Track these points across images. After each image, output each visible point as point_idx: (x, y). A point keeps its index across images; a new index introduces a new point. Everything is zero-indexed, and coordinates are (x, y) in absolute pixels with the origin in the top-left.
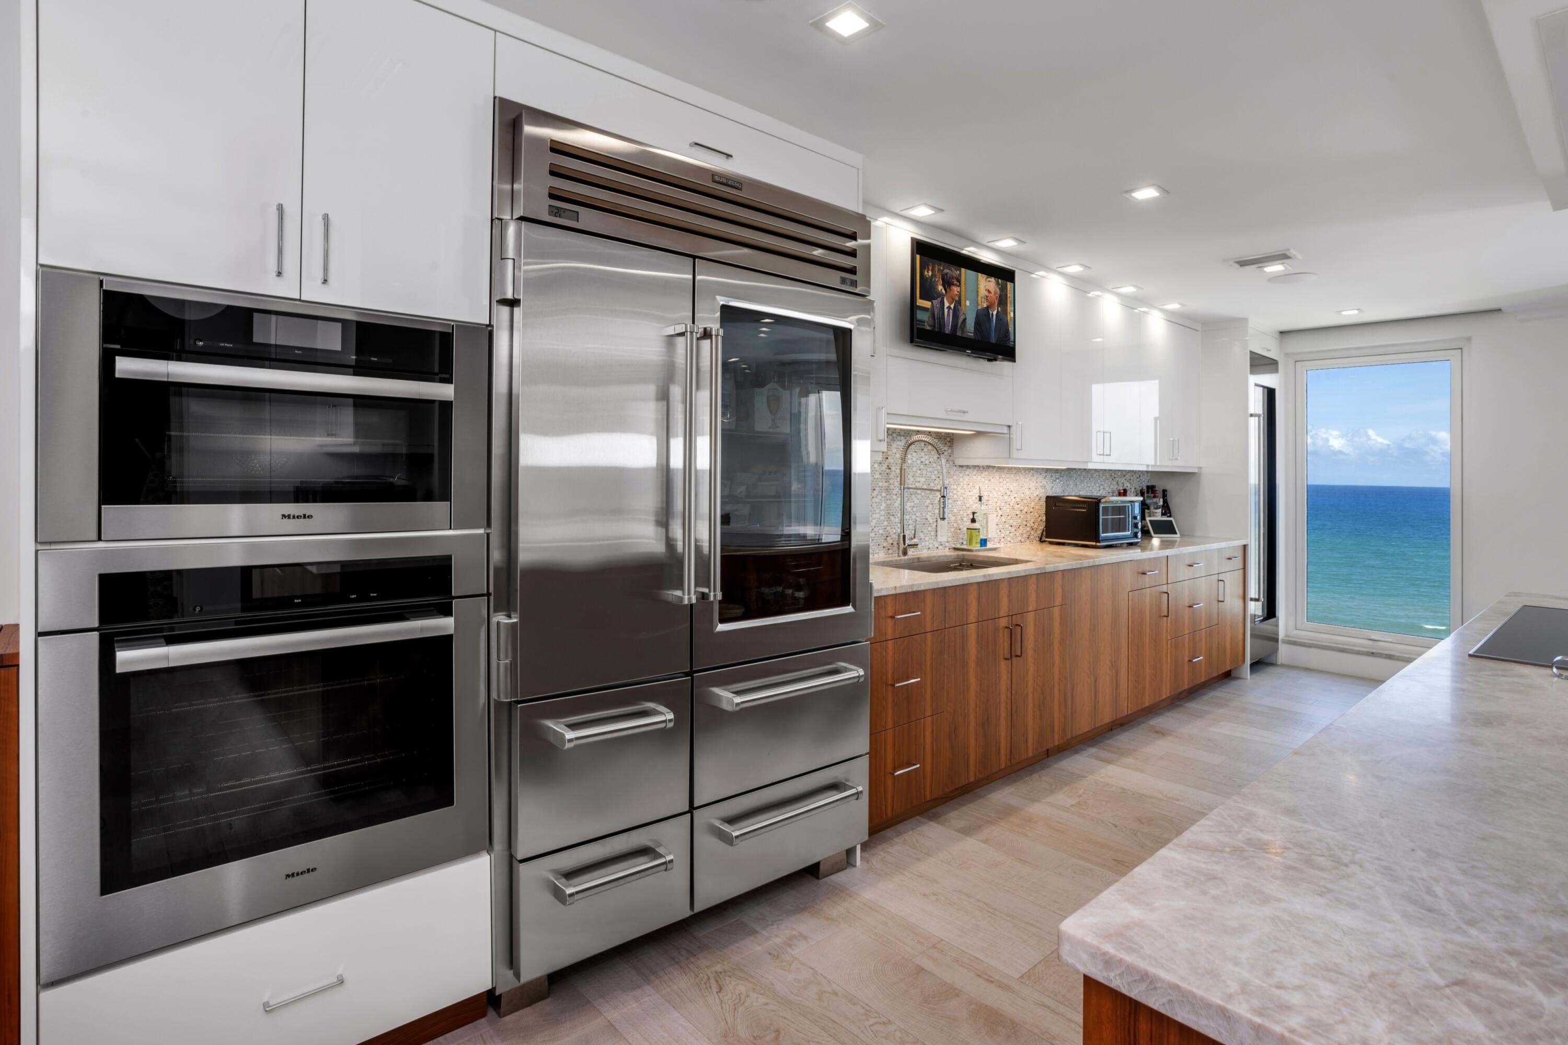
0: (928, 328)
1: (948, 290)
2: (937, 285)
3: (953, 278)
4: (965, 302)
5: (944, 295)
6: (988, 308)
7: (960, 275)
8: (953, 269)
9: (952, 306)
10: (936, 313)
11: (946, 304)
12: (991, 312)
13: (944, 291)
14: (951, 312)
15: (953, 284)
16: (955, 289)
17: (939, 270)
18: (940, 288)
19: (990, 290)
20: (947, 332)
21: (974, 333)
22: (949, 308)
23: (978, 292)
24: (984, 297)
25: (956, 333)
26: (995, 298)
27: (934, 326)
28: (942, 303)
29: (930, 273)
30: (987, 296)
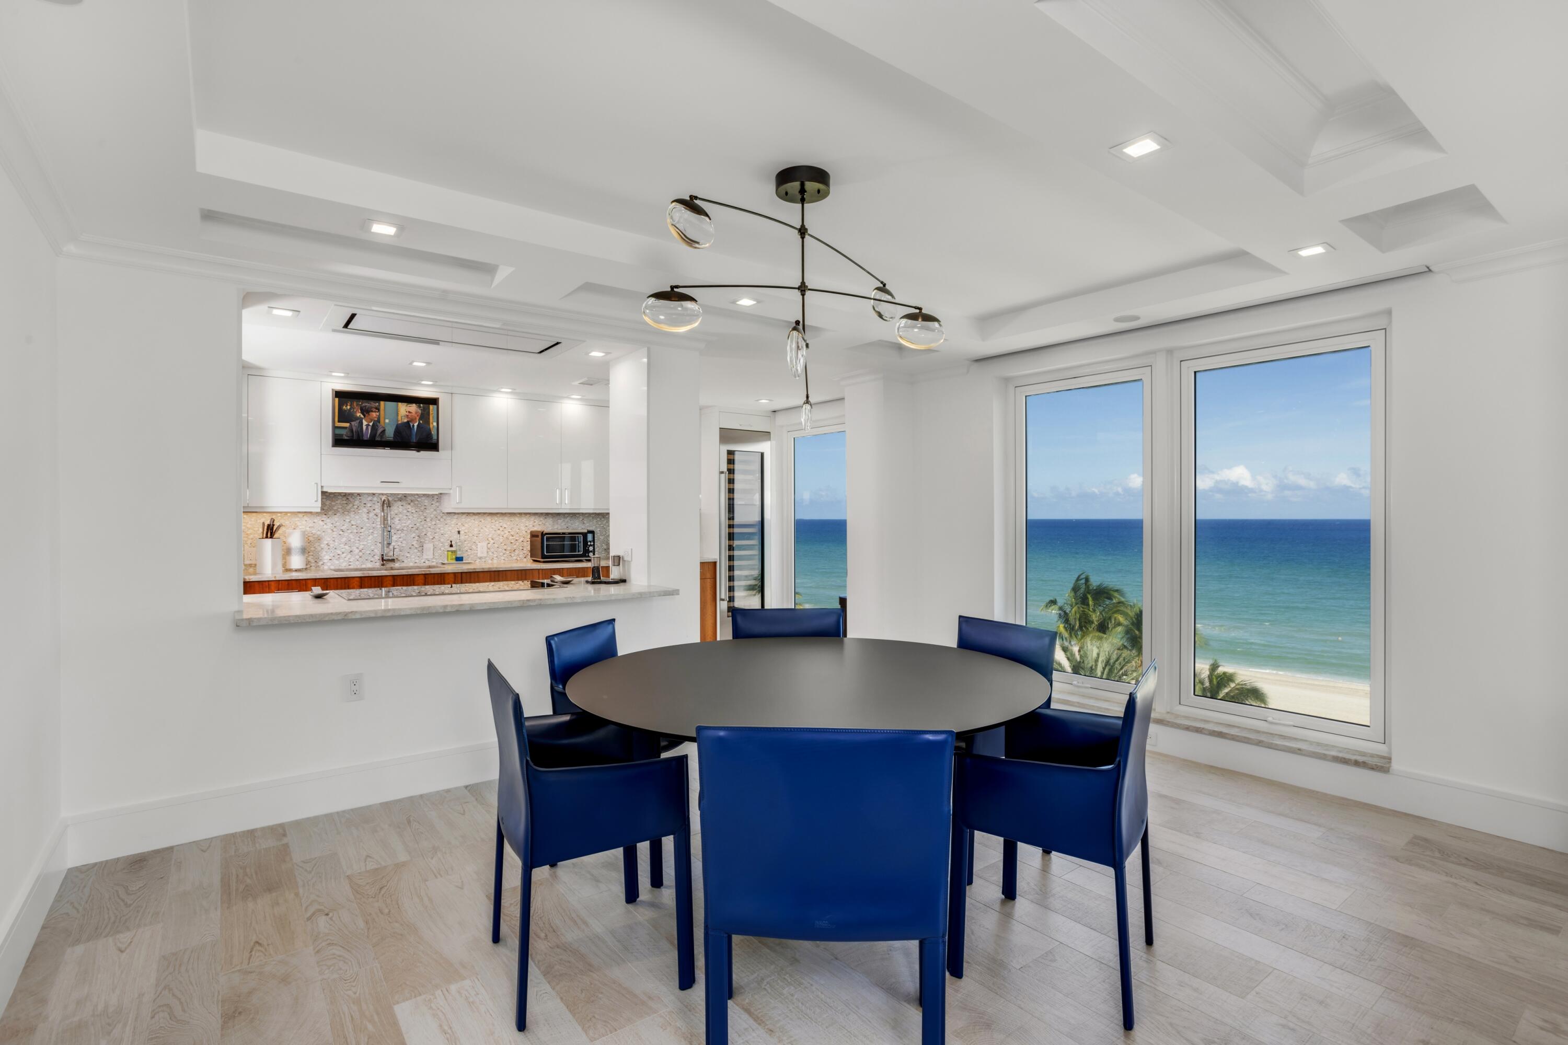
0: (346, 438)
1: (367, 415)
2: (356, 413)
3: (372, 408)
4: (384, 420)
5: (362, 419)
6: (408, 422)
7: (379, 405)
8: (372, 403)
9: (371, 424)
10: (354, 430)
11: (365, 423)
12: (411, 424)
13: (362, 416)
14: (370, 428)
15: (372, 411)
16: (374, 415)
17: (357, 405)
18: (359, 414)
19: (411, 411)
20: (365, 439)
21: (394, 438)
22: (367, 425)
23: (398, 413)
24: (405, 416)
25: (375, 439)
26: (416, 415)
27: (353, 436)
28: (361, 423)
29: (349, 407)
30: (407, 415)
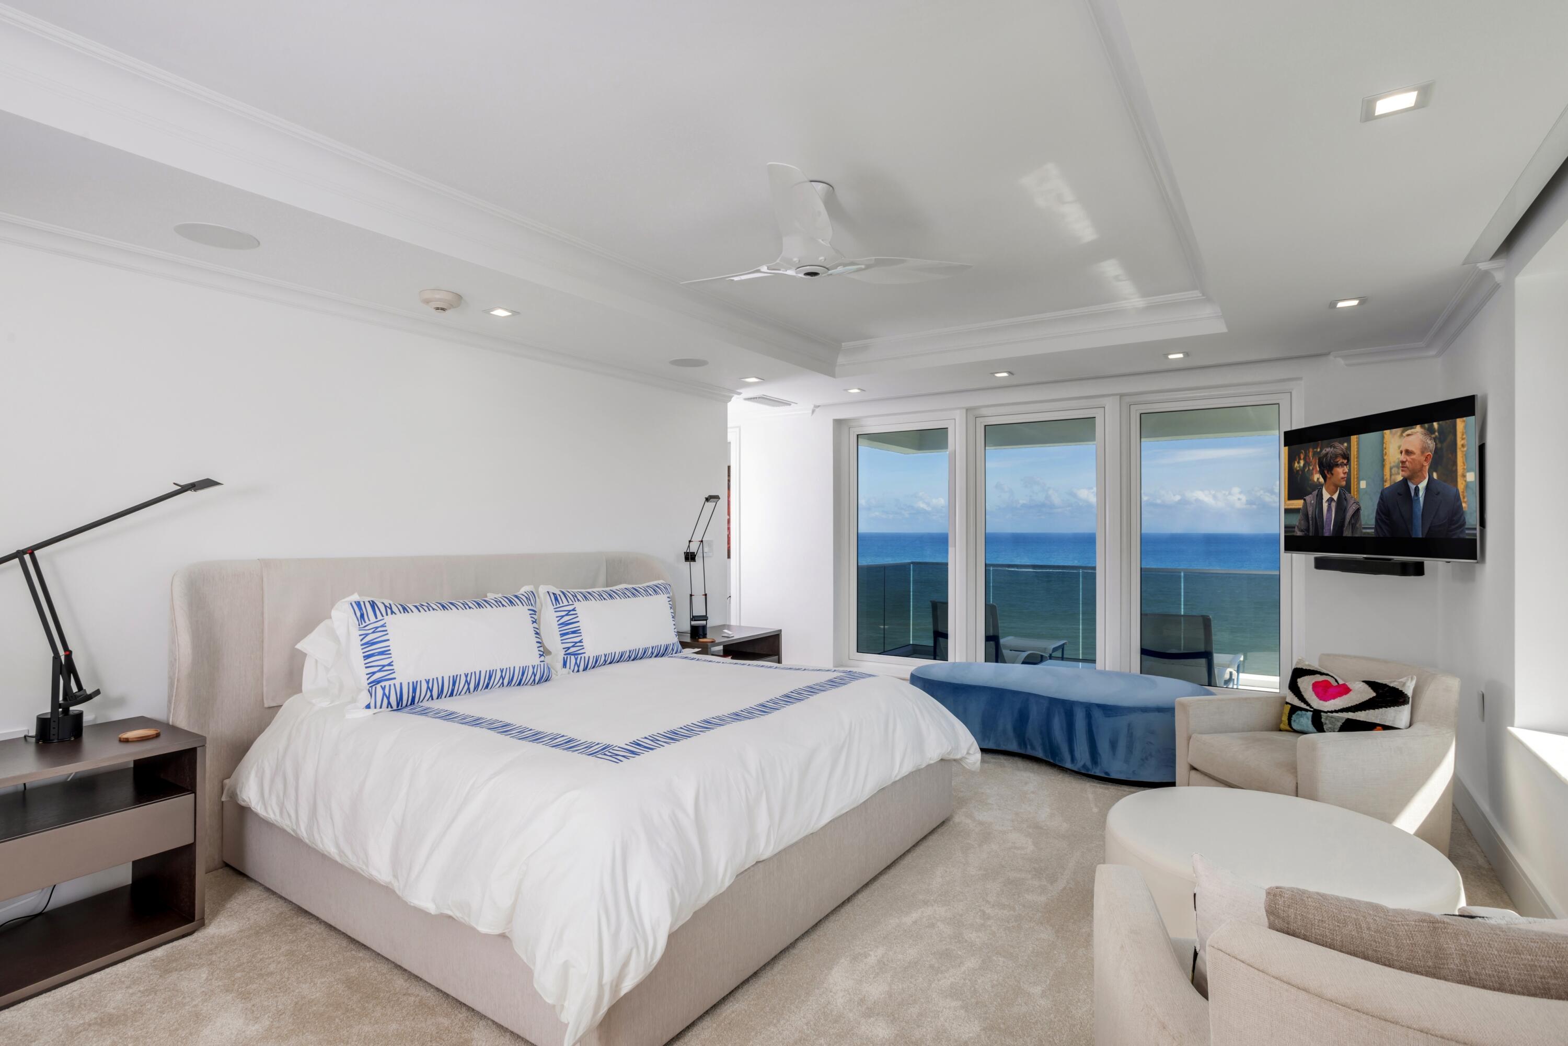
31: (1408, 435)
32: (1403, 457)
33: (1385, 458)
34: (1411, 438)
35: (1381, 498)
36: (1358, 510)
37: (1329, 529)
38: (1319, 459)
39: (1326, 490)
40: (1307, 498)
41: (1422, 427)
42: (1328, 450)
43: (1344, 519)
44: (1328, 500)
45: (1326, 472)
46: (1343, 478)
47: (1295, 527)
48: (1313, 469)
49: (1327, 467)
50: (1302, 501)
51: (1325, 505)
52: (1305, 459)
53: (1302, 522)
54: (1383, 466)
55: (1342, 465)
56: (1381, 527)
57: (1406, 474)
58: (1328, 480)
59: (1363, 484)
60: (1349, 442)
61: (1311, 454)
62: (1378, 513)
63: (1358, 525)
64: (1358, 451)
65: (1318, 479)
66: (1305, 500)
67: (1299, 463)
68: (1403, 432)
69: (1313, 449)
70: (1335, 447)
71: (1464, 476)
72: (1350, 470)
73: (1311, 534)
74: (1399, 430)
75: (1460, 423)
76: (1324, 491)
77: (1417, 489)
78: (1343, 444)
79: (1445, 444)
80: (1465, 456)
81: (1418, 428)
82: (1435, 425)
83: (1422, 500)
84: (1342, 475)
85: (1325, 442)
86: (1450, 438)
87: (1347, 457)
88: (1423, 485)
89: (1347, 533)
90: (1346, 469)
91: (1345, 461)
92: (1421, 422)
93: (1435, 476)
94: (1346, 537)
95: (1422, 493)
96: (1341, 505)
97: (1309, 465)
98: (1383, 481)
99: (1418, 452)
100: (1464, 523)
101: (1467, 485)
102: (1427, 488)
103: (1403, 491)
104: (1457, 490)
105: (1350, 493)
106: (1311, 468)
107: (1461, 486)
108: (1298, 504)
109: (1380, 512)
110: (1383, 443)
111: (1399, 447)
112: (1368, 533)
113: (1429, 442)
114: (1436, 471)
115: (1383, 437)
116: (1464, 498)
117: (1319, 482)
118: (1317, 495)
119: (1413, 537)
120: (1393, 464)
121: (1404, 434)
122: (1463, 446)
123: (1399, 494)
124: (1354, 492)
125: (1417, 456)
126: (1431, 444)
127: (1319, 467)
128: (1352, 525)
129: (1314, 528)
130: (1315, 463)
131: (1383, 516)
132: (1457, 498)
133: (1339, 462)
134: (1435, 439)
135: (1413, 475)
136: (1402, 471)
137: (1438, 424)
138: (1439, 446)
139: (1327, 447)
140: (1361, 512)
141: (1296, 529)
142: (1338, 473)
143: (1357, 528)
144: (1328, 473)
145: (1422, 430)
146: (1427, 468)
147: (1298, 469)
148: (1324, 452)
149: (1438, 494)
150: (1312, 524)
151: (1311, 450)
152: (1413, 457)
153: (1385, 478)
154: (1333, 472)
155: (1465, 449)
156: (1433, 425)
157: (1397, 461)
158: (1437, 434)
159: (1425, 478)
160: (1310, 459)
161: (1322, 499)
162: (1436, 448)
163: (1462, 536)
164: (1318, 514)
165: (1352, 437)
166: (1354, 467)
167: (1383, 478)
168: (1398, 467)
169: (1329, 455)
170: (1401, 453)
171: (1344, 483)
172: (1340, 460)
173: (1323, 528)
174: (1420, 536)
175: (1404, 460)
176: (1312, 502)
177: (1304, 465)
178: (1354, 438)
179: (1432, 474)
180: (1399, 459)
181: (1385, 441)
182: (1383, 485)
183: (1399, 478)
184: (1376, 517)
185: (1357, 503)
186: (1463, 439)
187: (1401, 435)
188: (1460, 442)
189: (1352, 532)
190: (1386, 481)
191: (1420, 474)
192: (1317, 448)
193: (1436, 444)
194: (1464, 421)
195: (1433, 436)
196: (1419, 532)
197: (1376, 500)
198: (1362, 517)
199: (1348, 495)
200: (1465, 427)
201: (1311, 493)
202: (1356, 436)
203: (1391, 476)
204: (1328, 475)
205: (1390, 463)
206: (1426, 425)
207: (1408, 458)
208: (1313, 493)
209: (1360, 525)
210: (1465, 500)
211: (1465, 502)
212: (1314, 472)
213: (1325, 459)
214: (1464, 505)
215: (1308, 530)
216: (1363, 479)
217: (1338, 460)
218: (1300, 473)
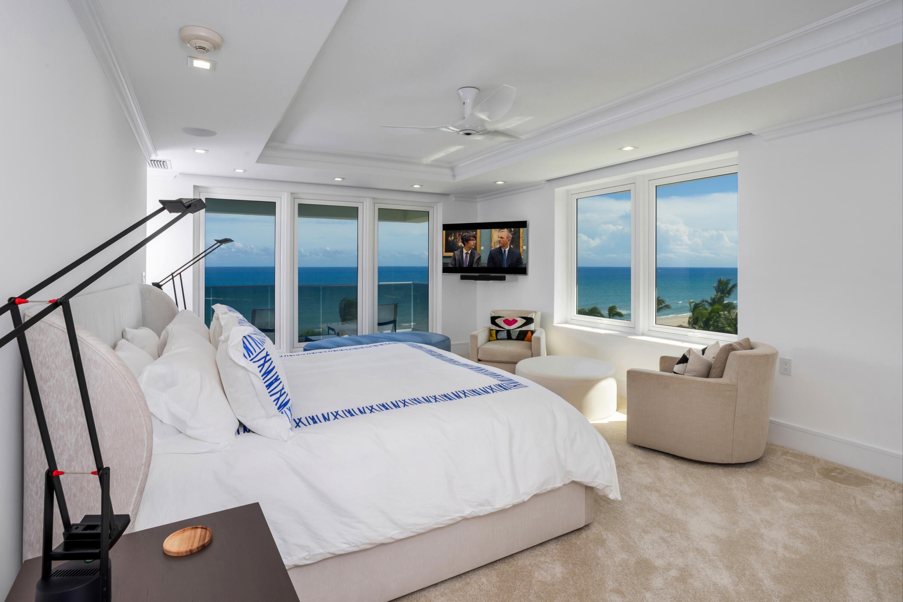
31: (502, 232)
32: (500, 239)
33: (492, 239)
34: (503, 233)
35: (491, 253)
36: (480, 257)
37: (466, 263)
38: (462, 237)
39: (465, 249)
40: (455, 252)
41: (507, 229)
42: (466, 234)
43: (473, 260)
44: (466, 253)
45: (465, 242)
46: (473, 245)
47: (448, 264)
48: (458, 241)
49: (465, 240)
50: (453, 253)
51: (464, 255)
52: (454, 236)
53: (453, 262)
54: (491, 242)
55: (473, 240)
56: (489, 263)
57: (501, 245)
58: (466, 246)
59: (482, 248)
60: (476, 232)
61: (457, 235)
62: (488, 258)
63: (480, 263)
64: (480, 236)
65: (461, 245)
66: (454, 253)
67: (451, 238)
68: (500, 230)
69: (459, 233)
70: (469, 233)
71: (522, 247)
72: (476, 242)
73: (457, 266)
74: (498, 230)
75: (521, 230)
76: (464, 250)
77: (505, 251)
78: (473, 232)
79: (515, 236)
80: (523, 240)
81: (506, 229)
82: (512, 229)
83: (507, 254)
84: (473, 244)
85: (465, 231)
86: (518, 234)
87: (475, 237)
88: (507, 249)
89: (475, 266)
90: (475, 242)
91: (474, 239)
92: (507, 228)
93: (512, 246)
94: (474, 267)
95: (507, 252)
96: (472, 255)
97: (456, 239)
98: (491, 247)
99: (505, 237)
100: (522, 262)
101: (523, 250)
102: (509, 250)
103: (499, 251)
104: (520, 252)
105: (476, 251)
106: (457, 240)
107: (521, 250)
108: (451, 254)
109: (490, 259)
110: (491, 233)
111: (498, 236)
112: (484, 266)
113: (510, 235)
114: (512, 245)
115: (491, 232)
116: (522, 254)
117: (462, 246)
118: (460, 251)
119: (503, 267)
120: (495, 241)
121: (500, 231)
122: (522, 237)
123: (498, 252)
124: (478, 250)
125: (505, 239)
126: (511, 236)
127: (462, 240)
128: (477, 263)
129: (459, 264)
130: (460, 239)
131: (491, 259)
132: (520, 254)
133: (471, 239)
134: (512, 234)
135: (504, 246)
136: (499, 244)
137: (514, 229)
138: (514, 236)
139: (466, 233)
140: (481, 258)
141: (449, 264)
142: (471, 243)
143: (479, 264)
144: (466, 243)
145: (507, 231)
146: (509, 244)
147: (451, 240)
148: (464, 234)
149: (513, 252)
150: (458, 262)
151: (457, 233)
152: (503, 239)
153: (492, 246)
154: (468, 242)
155: (523, 238)
156: (511, 229)
157: (497, 240)
158: (513, 232)
159: (508, 247)
160: (457, 237)
161: (463, 253)
162: (512, 237)
163: (521, 267)
164: (461, 259)
165: (478, 230)
166: (478, 242)
167: (491, 246)
168: (497, 242)
169: (467, 236)
170: (499, 237)
171: (474, 247)
172: (472, 238)
173: (463, 263)
174: (506, 267)
175: (500, 240)
176: (458, 254)
177: (454, 239)
178: (478, 231)
179: (511, 246)
180: (498, 240)
181: (492, 233)
182: (491, 248)
183: (498, 246)
184: (488, 260)
185: (480, 255)
186: (522, 235)
187: (499, 231)
188: (521, 236)
189: (477, 265)
190: (492, 247)
191: (506, 245)
192: (461, 233)
193: (512, 236)
194: (523, 229)
195: (511, 233)
196: (505, 265)
197: (488, 254)
198: (482, 260)
199: (475, 252)
200: (523, 231)
201: (457, 250)
202: (479, 230)
203: (494, 245)
204: (466, 244)
205: (494, 241)
206: (509, 229)
207: (502, 240)
208: (459, 250)
209: (481, 263)
210: (523, 255)
211: (523, 256)
212: (459, 242)
213: (464, 237)
214: (522, 257)
215: (455, 264)
216: (482, 246)
217: (471, 238)
218: (452, 242)
